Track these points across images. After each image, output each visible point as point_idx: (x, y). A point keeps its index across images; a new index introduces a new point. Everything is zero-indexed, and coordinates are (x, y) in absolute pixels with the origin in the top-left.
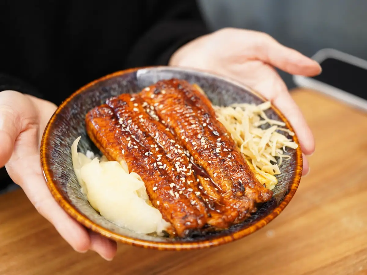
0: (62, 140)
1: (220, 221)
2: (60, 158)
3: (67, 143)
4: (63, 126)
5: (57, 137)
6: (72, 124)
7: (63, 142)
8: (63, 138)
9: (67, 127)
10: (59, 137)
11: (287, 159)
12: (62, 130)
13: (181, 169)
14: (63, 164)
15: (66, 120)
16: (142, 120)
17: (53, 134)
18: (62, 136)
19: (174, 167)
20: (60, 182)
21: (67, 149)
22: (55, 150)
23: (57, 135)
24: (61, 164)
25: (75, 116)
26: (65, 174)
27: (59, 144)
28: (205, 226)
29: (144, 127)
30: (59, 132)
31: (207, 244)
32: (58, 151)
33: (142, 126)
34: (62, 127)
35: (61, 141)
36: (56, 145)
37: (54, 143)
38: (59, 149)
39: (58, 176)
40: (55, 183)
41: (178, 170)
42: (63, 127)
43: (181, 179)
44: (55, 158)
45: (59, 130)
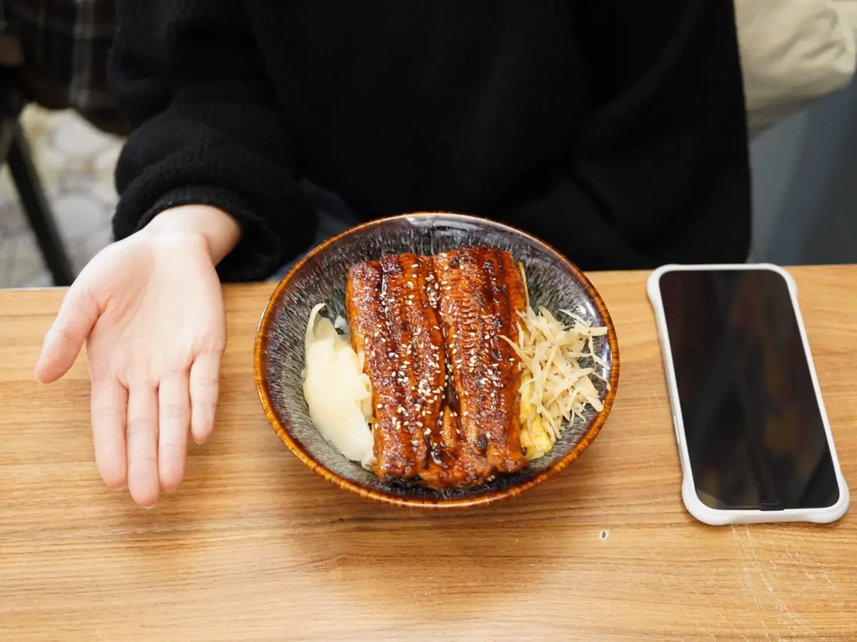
0: (302, 296)
1: (435, 477)
2: (289, 321)
3: (309, 301)
4: (312, 277)
5: (297, 292)
6: (327, 274)
7: (303, 300)
8: (305, 293)
9: (318, 279)
10: (300, 291)
11: (581, 422)
12: (309, 282)
13: (424, 391)
14: (290, 332)
15: (320, 268)
16: (410, 303)
17: (293, 286)
18: (306, 290)
19: (417, 387)
20: (271, 358)
21: (305, 310)
22: (286, 309)
23: (298, 288)
24: (285, 331)
25: (335, 264)
26: (285, 347)
27: (296, 302)
28: (415, 478)
29: (408, 315)
30: (302, 284)
31: (400, 502)
32: (290, 311)
33: (407, 312)
34: (310, 277)
35: (300, 297)
36: (291, 303)
37: (288, 299)
38: (293, 308)
39: (272, 348)
40: (264, 357)
41: (420, 391)
42: (312, 279)
43: (416, 405)
44: (281, 321)
45: (304, 281)
